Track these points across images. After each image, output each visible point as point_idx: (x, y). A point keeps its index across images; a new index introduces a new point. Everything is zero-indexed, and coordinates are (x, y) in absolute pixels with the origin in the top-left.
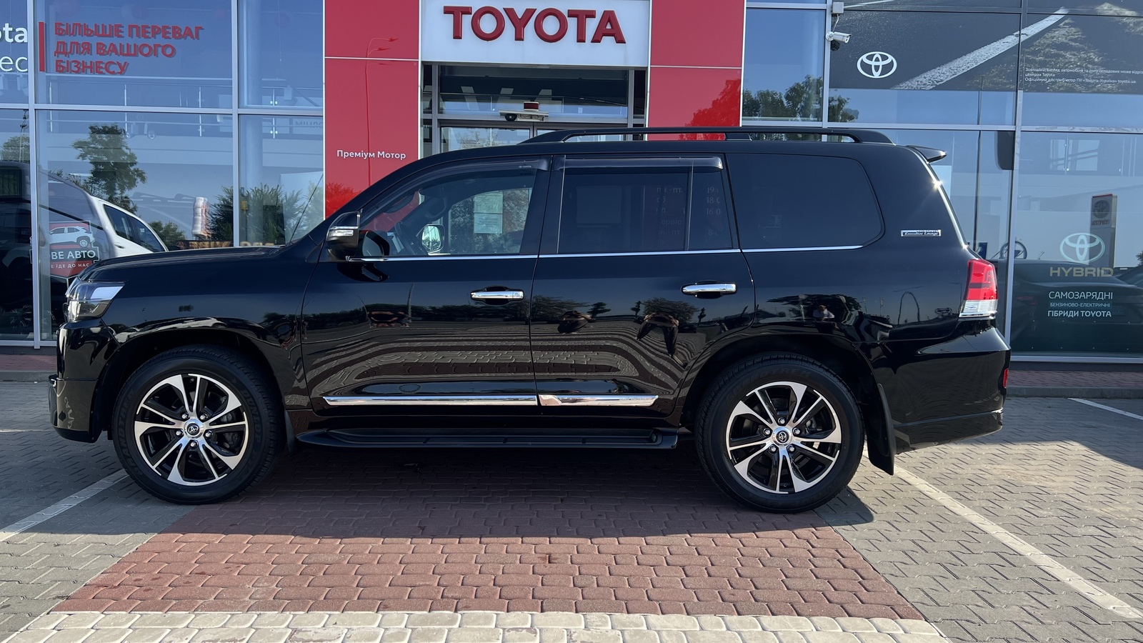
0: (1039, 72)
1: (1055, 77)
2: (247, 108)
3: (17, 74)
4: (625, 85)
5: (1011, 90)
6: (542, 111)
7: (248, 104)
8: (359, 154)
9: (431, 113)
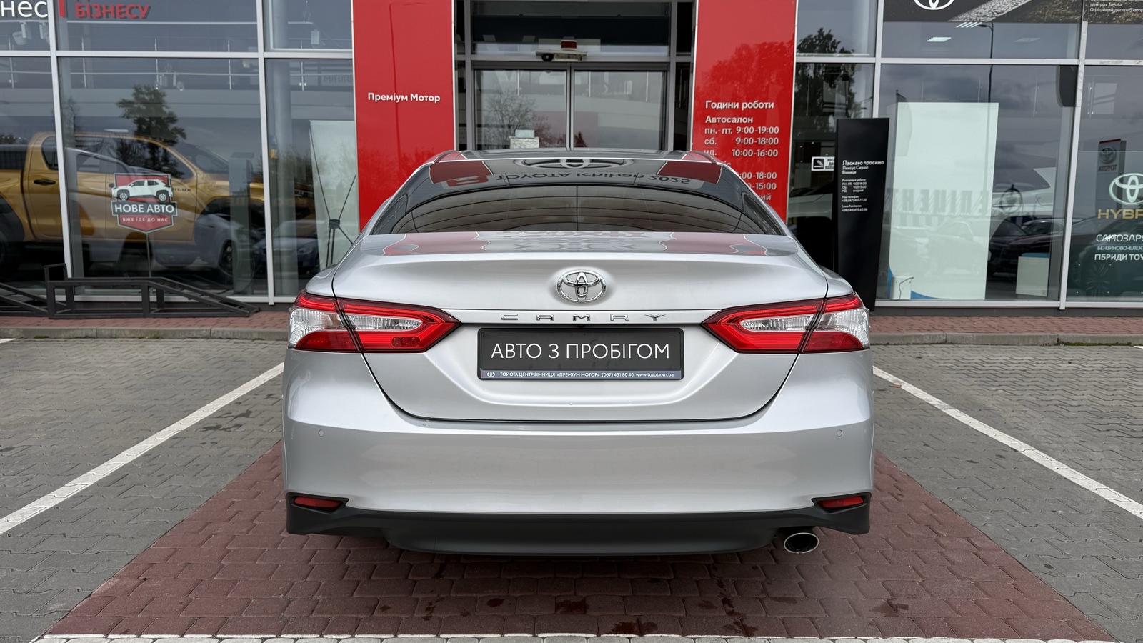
0: (1106, 3)
1: (1123, 7)
2: (274, 51)
3: (40, 21)
4: (666, 22)
5: (1075, 22)
6: (581, 49)
7: (274, 47)
8: (392, 97)
9: (464, 54)
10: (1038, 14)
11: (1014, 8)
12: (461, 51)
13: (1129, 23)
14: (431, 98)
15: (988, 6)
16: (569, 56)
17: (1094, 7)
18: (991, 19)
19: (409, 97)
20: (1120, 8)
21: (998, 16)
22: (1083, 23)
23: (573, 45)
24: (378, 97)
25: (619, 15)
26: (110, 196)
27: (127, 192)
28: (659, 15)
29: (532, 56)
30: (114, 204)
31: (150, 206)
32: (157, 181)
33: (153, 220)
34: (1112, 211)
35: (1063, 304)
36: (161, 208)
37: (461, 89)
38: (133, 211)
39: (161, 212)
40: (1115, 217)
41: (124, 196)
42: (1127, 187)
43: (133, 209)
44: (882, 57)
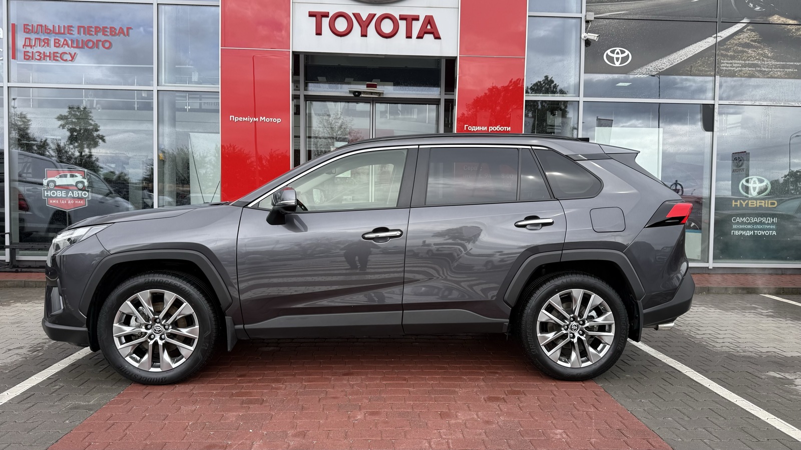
0: (731, 63)
1: (742, 67)
2: (164, 85)
4: (438, 72)
5: (711, 76)
6: (379, 89)
7: (165, 83)
8: (247, 118)
9: (299, 90)
10: (687, 70)
11: (671, 66)
12: (297, 88)
13: (746, 77)
14: (275, 120)
15: (654, 64)
16: (372, 93)
17: (723, 67)
18: (656, 73)
19: (259, 119)
20: (740, 67)
21: (660, 71)
22: (716, 76)
23: (375, 86)
24: (237, 119)
25: (406, 67)
26: (42, 184)
27: (54, 182)
28: (433, 66)
29: (346, 93)
30: (45, 190)
31: (70, 192)
32: (77, 174)
33: (72, 202)
34: (742, 201)
35: (711, 264)
36: (78, 194)
37: (297, 112)
38: (58, 196)
39: (79, 196)
40: (744, 206)
41: (52, 185)
42: (751, 185)
43: (58, 194)
44: (584, 97)
